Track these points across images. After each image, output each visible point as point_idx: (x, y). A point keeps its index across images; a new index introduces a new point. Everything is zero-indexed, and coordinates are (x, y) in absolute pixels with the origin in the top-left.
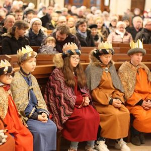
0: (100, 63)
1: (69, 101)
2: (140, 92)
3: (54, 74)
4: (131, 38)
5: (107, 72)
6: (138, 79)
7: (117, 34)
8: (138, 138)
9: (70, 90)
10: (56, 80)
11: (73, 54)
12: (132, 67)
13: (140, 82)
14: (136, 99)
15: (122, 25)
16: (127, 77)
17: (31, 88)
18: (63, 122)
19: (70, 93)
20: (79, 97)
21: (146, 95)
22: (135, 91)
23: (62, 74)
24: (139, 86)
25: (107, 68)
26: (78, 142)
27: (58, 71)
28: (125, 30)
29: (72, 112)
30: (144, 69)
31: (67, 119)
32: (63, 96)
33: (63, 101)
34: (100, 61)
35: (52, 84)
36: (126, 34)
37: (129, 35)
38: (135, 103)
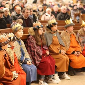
0: (51, 31)
1: (39, 53)
2: (73, 47)
3: (30, 39)
4: (54, 17)
5: (55, 36)
6: (71, 40)
7: (47, 15)
8: (72, 72)
9: (39, 47)
10: (31, 42)
11: (40, 28)
12: (67, 34)
13: (72, 41)
14: (71, 51)
15: (49, 11)
16: (65, 39)
17: (21, 46)
18: (37, 65)
19: (39, 49)
20: (44, 51)
21: (76, 48)
22: (70, 47)
23: (34, 39)
24: (72, 44)
25: (55, 34)
26: (45, 76)
27: (32, 37)
28: (51, 13)
29: (41, 59)
30: (73, 34)
31: (39, 63)
32: (36, 51)
33: (36, 53)
34: (51, 30)
35: (29, 45)
36: (51, 15)
37: (53, 16)
38: (71, 53)
